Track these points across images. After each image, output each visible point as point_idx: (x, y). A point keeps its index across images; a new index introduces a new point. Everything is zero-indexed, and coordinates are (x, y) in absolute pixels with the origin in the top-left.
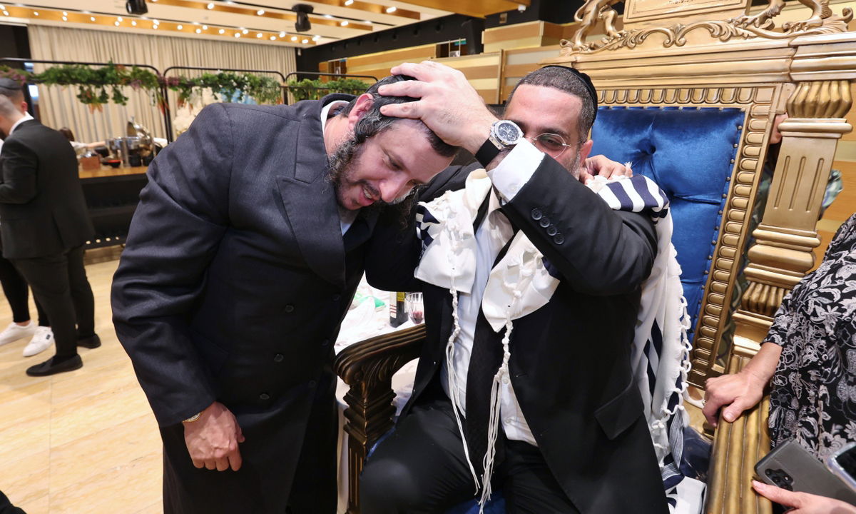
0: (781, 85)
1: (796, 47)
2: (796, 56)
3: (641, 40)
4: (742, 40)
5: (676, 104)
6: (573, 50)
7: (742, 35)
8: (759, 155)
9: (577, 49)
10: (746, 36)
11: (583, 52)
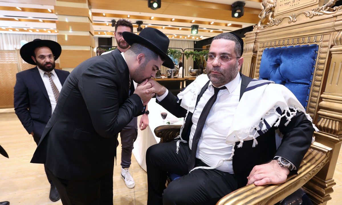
0: (333, 33)
1: (336, 16)
2: (336, 20)
3: (280, 22)
4: (318, 17)
5: (293, 45)
6: (258, 28)
7: (317, 15)
8: (325, 63)
9: (259, 28)
10: (319, 15)
11: (261, 29)
